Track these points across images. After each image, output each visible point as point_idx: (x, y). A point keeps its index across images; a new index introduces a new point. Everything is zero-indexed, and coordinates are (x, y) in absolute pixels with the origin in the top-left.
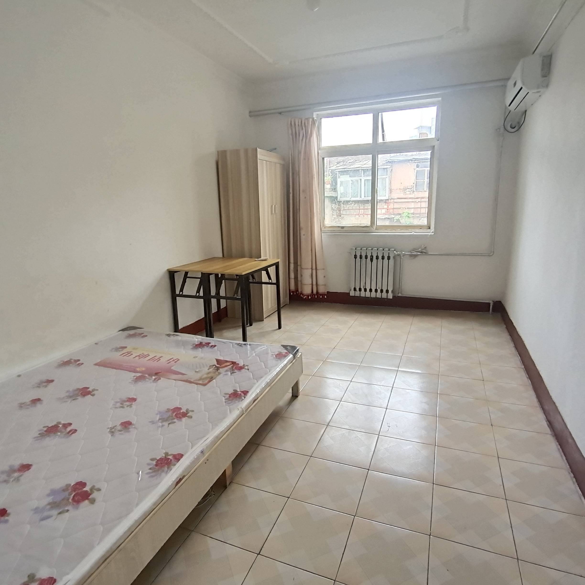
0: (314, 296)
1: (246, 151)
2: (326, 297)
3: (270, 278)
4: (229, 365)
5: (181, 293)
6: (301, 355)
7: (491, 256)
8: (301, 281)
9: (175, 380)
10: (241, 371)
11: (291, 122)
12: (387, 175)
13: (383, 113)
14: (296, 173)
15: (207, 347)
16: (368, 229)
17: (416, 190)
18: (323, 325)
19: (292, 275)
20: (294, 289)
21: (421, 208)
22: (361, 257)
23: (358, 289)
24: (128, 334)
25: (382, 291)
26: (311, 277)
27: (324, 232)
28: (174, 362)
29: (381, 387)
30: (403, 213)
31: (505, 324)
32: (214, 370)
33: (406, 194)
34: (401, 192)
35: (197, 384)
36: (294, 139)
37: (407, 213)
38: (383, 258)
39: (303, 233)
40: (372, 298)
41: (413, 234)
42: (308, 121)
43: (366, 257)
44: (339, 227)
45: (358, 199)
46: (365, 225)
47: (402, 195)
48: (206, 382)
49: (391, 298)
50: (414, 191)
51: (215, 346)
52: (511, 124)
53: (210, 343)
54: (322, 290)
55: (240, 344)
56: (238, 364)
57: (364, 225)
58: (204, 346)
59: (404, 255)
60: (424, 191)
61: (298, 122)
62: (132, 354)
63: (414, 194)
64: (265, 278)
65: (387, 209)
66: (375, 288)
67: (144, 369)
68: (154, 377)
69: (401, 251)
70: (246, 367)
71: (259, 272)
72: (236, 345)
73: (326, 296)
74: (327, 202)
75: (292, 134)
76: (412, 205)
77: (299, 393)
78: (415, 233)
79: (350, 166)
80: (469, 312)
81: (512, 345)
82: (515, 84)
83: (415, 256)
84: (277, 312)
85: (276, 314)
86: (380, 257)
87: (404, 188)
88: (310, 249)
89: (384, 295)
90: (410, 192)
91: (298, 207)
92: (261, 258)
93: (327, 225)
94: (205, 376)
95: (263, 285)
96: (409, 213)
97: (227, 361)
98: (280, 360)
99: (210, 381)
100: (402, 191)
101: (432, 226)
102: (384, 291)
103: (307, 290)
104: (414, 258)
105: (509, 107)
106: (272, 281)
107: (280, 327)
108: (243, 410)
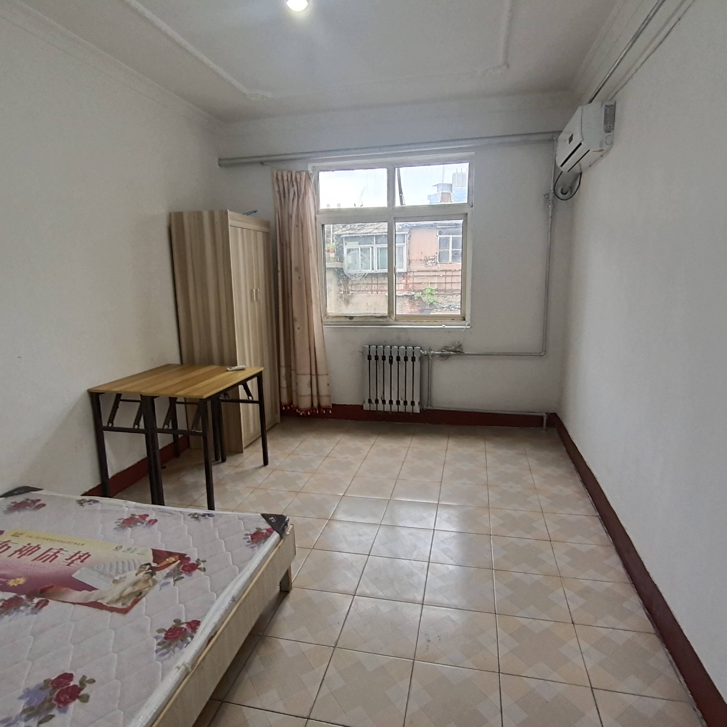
0: (314, 411)
1: (212, 214)
2: (330, 412)
3: (249, 393)
4: (174, 562)
5: (110, 425)
6: (293, 528)
7: (542, 356)
8: (296, 391)
9: (74, 603)
10: (191, 575)
11: (277, 174)
12: (404, 242)
13: (400, 168)
14: (285, 245)
15: (143, 523)
16: (385, 320)
17: (439, 262)
18: (327, 457)
19: (284, 384)
20: (287, 402)
21: (446, 283)
22: (377, 358)
23: (373, 401)
24: (13, 503)
25: (405, 403)
26: (310, 386)
27: (326, 323)
28: (80, 560)
29: (412, 562)
30: (425, 289)
31: (565, 445)
32: (146, 575)
33: (427, 266)
34: (421, 264)
35: (112, 610)
36: (282, 199)
37: (430, 290)
38: (406, 359)
39: (297, 325)
40: (392, 412)
41: (444, 327)
42: (301, 175)
43: (384, 358)
44: (346, 317)
45: (370, 271)
46: (381, 314)
47: (423, 267)
48: (129, 604)
49: (418, 411)
50: (437, 263)
51: (156, 521)
52: (562, 189)
53: (147, 515)
54: (325, 402)
55: (196, 516)
56: (189, 559)
57: (379, 314)
58: (137, 521)
59: (433, 355)
60: (449, 263)
61: (287, 176)
62: (9, 547)
63: (437, 266)
64: (243, 395)
65: (406, 284)
66: (397, 400)
67: (22, 581)
68: (36, 600)
69: (430, 350)
70: (201, 564)
71: (234, 389)
72: (189, 518)
73: (331, 410)
74: (330, 275)
75: (279, 192)
76: (436, 280)
77: (291, 583)
78: (446, 325)
79: (360, 231)
80: (517, 428)
81: (578, 478)
82: (571, 139)
83: (448, 356)
84: (261, 438)
85: (260, 441)
86: (402, 358)
87: (426, 258)
88: (308, 347)
89: (409, 408)
90: (432, 264)
91: (290, 291)
92: (236, 365)
93: (330, 315)
94: (129, 590)
95: (241, 404)
96: (432, 290)
97: (170, 554)
98: (259, 545)
99: (135, 602)
100: (423, 262)
101: (468, 318)
102: (409, 403)
103: (305, 403)
104: (446, 360)
105: (560, 168)
106: (252, 398)
107: (266, 463)
108: (186, 669)
